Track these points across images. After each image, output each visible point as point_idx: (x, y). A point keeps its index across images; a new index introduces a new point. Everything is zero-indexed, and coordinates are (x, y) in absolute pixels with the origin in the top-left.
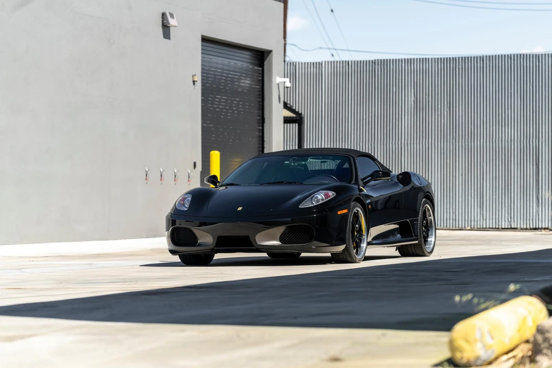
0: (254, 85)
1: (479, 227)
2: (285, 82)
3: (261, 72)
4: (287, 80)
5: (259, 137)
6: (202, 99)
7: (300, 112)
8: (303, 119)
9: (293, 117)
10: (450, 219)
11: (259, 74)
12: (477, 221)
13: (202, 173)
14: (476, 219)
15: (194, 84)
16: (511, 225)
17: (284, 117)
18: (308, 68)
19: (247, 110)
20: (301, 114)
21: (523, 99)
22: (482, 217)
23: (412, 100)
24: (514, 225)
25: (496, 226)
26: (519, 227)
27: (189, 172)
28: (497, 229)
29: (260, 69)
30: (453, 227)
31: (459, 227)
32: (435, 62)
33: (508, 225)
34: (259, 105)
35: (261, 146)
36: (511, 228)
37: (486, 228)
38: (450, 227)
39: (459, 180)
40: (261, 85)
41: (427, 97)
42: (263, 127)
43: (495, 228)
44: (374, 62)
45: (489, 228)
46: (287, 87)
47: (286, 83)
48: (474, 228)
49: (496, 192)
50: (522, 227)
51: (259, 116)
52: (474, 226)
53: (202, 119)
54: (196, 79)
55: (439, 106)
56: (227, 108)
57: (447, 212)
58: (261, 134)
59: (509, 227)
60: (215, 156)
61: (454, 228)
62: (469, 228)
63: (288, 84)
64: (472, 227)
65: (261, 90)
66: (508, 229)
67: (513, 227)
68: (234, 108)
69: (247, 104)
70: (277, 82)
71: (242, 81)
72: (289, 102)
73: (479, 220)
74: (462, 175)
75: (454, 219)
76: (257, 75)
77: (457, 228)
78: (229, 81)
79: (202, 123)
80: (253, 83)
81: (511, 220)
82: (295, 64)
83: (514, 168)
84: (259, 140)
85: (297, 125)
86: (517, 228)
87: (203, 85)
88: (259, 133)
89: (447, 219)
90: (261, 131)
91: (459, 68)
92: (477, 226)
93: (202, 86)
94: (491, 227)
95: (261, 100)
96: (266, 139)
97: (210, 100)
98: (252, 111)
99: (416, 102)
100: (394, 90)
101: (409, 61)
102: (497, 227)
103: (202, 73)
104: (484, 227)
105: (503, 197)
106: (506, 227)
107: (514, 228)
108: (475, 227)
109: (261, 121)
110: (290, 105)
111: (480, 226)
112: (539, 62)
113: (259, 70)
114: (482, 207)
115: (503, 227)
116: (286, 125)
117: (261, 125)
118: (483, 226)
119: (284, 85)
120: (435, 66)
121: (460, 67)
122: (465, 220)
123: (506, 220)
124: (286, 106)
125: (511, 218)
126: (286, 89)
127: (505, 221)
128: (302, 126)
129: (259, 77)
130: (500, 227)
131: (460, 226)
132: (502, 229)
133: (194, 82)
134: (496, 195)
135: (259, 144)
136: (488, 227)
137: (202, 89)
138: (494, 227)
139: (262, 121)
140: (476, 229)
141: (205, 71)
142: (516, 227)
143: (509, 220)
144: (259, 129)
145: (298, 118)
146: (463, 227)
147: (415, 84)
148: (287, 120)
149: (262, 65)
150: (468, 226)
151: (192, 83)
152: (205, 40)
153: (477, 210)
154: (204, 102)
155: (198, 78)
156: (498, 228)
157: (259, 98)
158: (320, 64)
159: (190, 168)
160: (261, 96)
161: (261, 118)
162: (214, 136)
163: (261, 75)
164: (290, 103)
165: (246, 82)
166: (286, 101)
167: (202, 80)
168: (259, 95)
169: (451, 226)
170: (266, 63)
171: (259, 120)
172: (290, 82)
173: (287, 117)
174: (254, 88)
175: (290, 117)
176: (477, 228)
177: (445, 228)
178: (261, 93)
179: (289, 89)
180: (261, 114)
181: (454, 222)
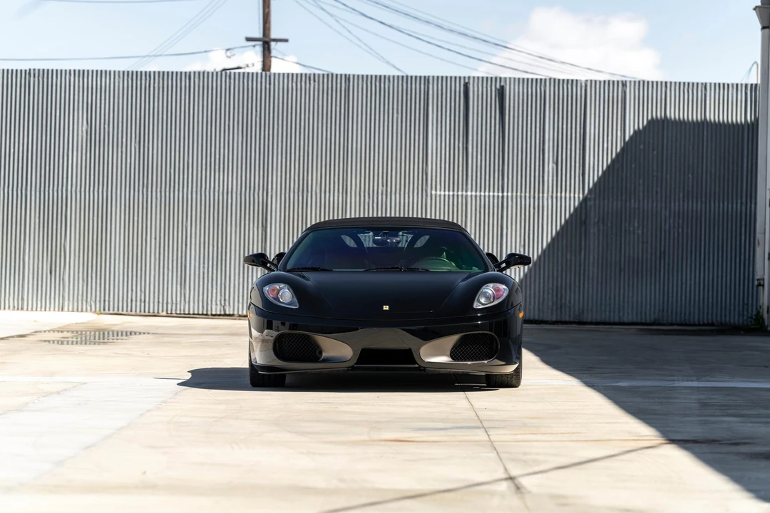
1: (178, 312)
10: (136, 301)
12: (176, 304)
14: (174, 302)
16: (225, 310)
21: (246, 134)
22: (183, 298)
23: (84, 129)
24: (229, 311)
25: (203, 311)
26: (236, 313)
28: (205, 315)
30: (140, 311)
32: (119, 77)
33: (220, 311)
36: (225, 315)
37: (189, 314)
38: (136, 311)
39: (152, 246)
41: (106, 126)
43: (203, 314)
44: (28, 73)
45: (194, 314)
48: (171, 313)
49: (204, 263)
50: (240, 313)
52: (171, 311)
55: (124, 140)
57: (132, 290)
59: (222, 313)
62: (164, 313)
64: (169, 312)
66: (220, 315)
67: (227, 313)
73: (178, 302)
74: (155, 239)
75: (143, 300)
77: (149, 314)
81: (225, 303)
83: (232, 230)
86: (233, 315)
89: (132, 301)
91: (154, 87)
92: (176, 310)
94: (196, 312)
99: (89, 132)
101: (82, 73)
102: (205, 313)
104: (187, 312)
105: (215, 272)
106: (218, 313)
107: (229, 315)
108: (174, 312)
111: (180, 310)
112: (270, 84)
114: (183, 283)
115: (214, 313)
118: (184, 311)
120: (119, 83)
121: (156, 85)
122: (159, 302)
123: (218, 303)
125: (225, 300)
127: (216, 304)
130: (209, 313)
131: (151, 311)
132: (212, 315)
134: (204, 267)
136: (191, 312)
138: (200, 312)
142: (231, 313)
143: (223, 304)
146: (156, 312)
147: (89, 108)
150: (163, 311)
153: (175, 289)
156: (207, 315)
169: (138, 310)
176: (176, 314)
181: (143, 304)
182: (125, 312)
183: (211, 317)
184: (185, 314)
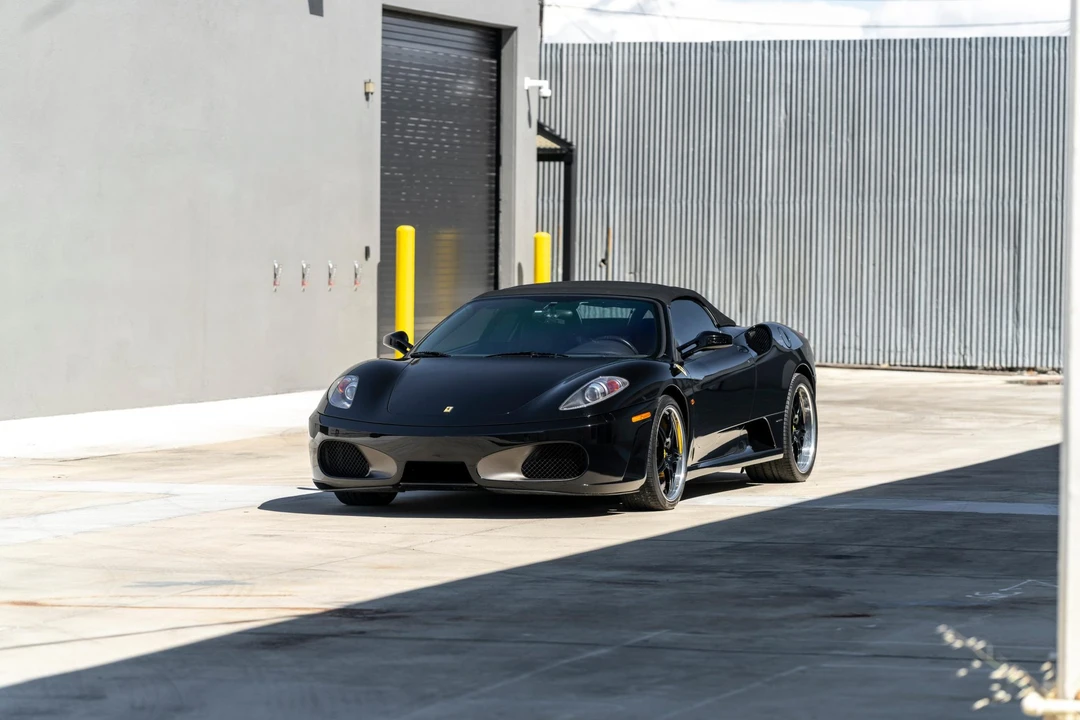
0: (482, 93)
1: (904, 363)
2: (540, 88)
3: (494, 68)
4: (545, 84)
5: (490, 192)
6: (383, 126)
7: (569, 140)
8: (574, 153)
9: (556, 149)
10: (850, 348)
11: (492, 71)
12: (902, 352)
13: (380, 266)
14: (899, 349)
15: (367, 99)
16: (965, 361)
17: (539, 149)
18: (584, 55)
19: (468, 142)
20: (570, 144)
21: (992, 119)
22: (910, 345)
23: (782, 118)
24: (971, 362)
25: (936, 362)
26: (980, 364)
27: (357, 266)
28: (939, 368)
29: (494, 62)
30: (855, 363)
31: (866, 363)
32: (826, 48)
33: (959, 362)
34: (491, 131)
35: (493, 208)
36: (966, 367)
37: (918, 366)
38: (849, 362)
39: (869, 272)
40: (495, 92)
41: (810, 115)
42: (498, 172)
43: (936, 367)
44: (711, 46)
45: (924, 366)
46: (545, 98)
47: (541, 90)
48: (895, 365)
49: (937, 297)
50: (986, 365)
51: (491, 152)
52: (895, 361)
53: (382, 164)
54: (371, 88)
55: (833, 133)
56: (431, 139)
57: (844, 334)
58: (494, 186)
59: (962, 365)
60: (406, 235)
61: (858, 365)
62: (886, 365)
63: (546, 92)
64: (892, 363)
65: (495, 102)
66: (959, 368)
67: (968, 364)
68: (444, 140)
69: (469, 130)
70: (526, 88)
71: (459, 87)
72: (547, 123)
73: (904, 350)
74: (874, 265)
75: (858, 347)
76: (488, 73)
77: (863, 366)
78: (435, 87)
79: (382, 171)
80: (481, 90)
81: (965, 351)
82: (559, 47)
83: (973, 252)
84: (490, 198)
85: (563, 164)
86: (975, 368)
87: (385, 98)
88: (491, 183)
89: (844, 348)
90: (494, 181)
91: (871, 61)
92: (901, 361)
93: (383, 100)
94: (927, 364)
95: (494, 121)
96: (503, 195)
97: (398, 126)
98: (477, 143)
99: (789, 123)
100: (748, 100)
101: (778, 45)
102: (939, 364)
103: (383, 75)
104: (915, 363)
105: (952, 309)
106: (956, 365)
107: (971, 368)
108: (898, 363)
109: (494, 162)
110: (549, 127)
111: (907, 361)
112: (1023, 52)
113: (492, 64)
114: (910, 325)
115: (951, 364)
116: (541, 163)
117: (494, 168)
118: (912, 361)
119: (539, 92)
120: (826, 56)
121: (874, 58)
122: (879, 350)
123: (957, 351)
124: (541, 130)
125: (965, 347)
126: (542, 100)
127: (954, 353)
128: (573, 166)
129: (492, 77)
130: (944, 365)
131: (869, 361)
132: (948, 367)
133: (367, 94)
134: (937, 303)
135: (491, 205)
136: (921, 363)
137: (383, 106)
138: (933, 364)
139: (497, 162)
140: (900, 368)
141: (388, 72)
142: (974, 364)
143: (962, 352)
144: (491, 177)
145: (564, 152)
146: (875, 362)
147: (789, 91)
148: (543, 156)
149: (496, 54)
150: (884, 362)
151: (364, 97)
152: (387, 11)
153: (901, 331)
154: (387, 130)
155: (376, 88)
156: (941, 367)
157: (492, 118)
158: (608, 47)
159: (358, 260)
160: (494, 115)
161: (494, 155)
162: (404, 193)
163: (495, 75)
164: (551, 124)
165: (467, 87)
166: (542, 121)
167: (383, 87)
168: (491, 111)
169: (852, 361)
170: (505, 51)
171: (491, 158)
172: (551, 88)
173: (544, 149)
174: (481, 99)
175: (550, 149)
176: (901, 365)
177: (841, 365)
178: (495, 108)
179: (548, 101)
180: (494, 148)
181: (858, 353)
182: (829, 364)
183: (946, 370)
184: (912, 366)
